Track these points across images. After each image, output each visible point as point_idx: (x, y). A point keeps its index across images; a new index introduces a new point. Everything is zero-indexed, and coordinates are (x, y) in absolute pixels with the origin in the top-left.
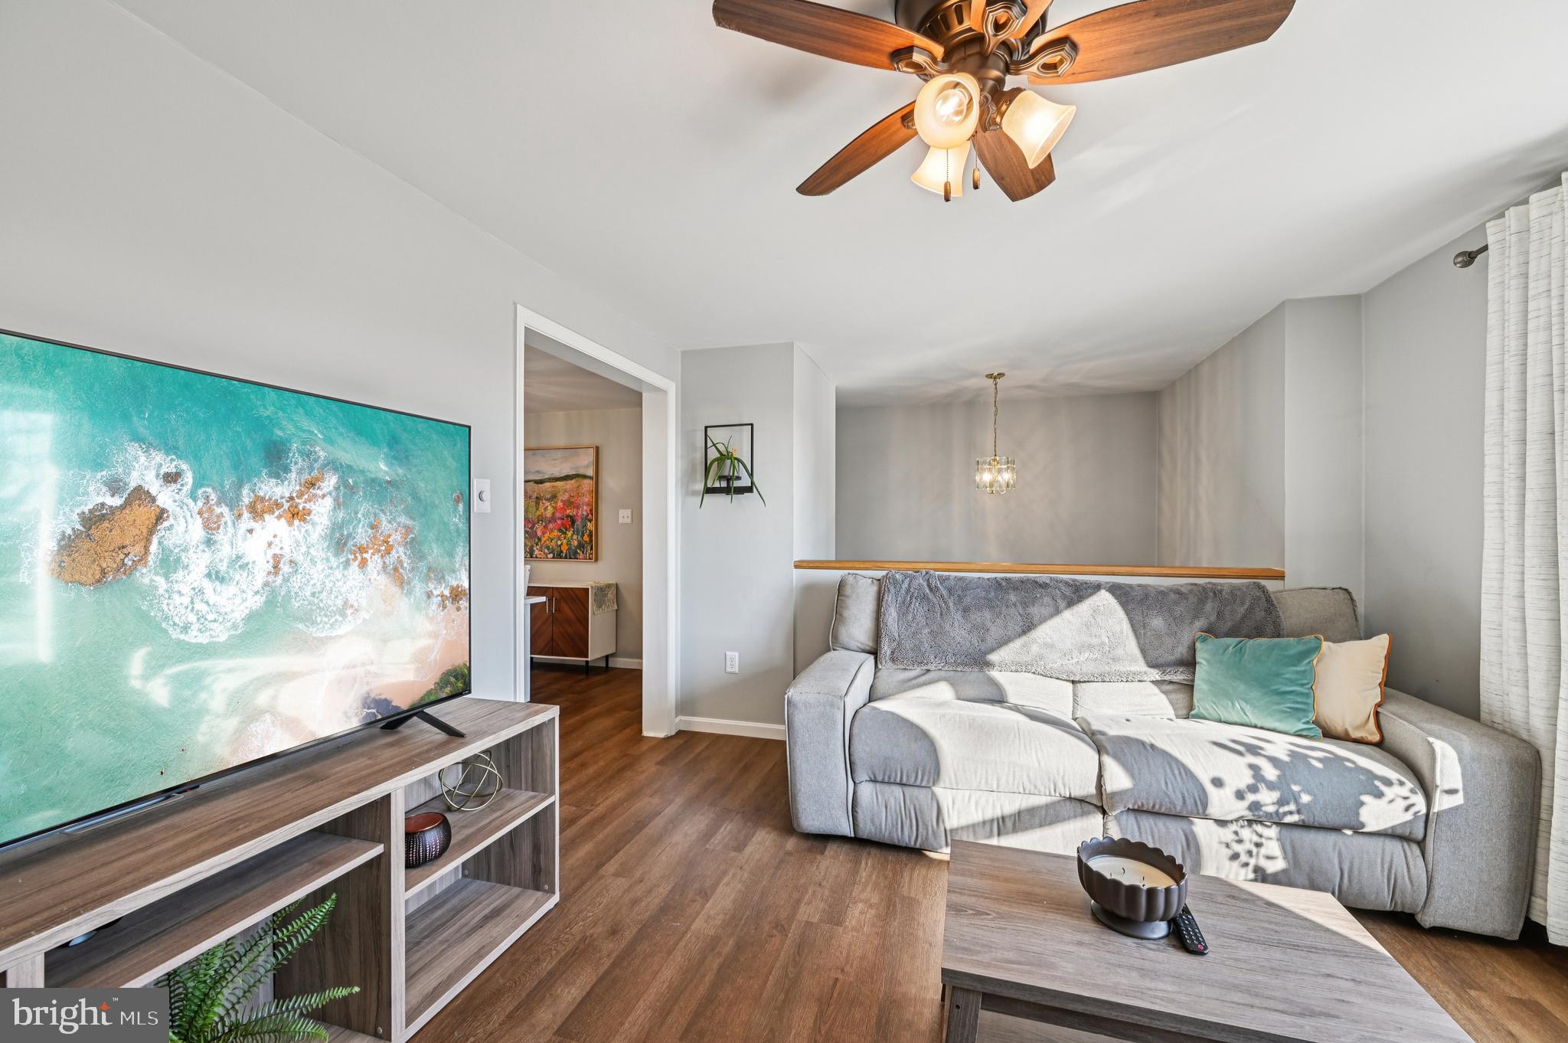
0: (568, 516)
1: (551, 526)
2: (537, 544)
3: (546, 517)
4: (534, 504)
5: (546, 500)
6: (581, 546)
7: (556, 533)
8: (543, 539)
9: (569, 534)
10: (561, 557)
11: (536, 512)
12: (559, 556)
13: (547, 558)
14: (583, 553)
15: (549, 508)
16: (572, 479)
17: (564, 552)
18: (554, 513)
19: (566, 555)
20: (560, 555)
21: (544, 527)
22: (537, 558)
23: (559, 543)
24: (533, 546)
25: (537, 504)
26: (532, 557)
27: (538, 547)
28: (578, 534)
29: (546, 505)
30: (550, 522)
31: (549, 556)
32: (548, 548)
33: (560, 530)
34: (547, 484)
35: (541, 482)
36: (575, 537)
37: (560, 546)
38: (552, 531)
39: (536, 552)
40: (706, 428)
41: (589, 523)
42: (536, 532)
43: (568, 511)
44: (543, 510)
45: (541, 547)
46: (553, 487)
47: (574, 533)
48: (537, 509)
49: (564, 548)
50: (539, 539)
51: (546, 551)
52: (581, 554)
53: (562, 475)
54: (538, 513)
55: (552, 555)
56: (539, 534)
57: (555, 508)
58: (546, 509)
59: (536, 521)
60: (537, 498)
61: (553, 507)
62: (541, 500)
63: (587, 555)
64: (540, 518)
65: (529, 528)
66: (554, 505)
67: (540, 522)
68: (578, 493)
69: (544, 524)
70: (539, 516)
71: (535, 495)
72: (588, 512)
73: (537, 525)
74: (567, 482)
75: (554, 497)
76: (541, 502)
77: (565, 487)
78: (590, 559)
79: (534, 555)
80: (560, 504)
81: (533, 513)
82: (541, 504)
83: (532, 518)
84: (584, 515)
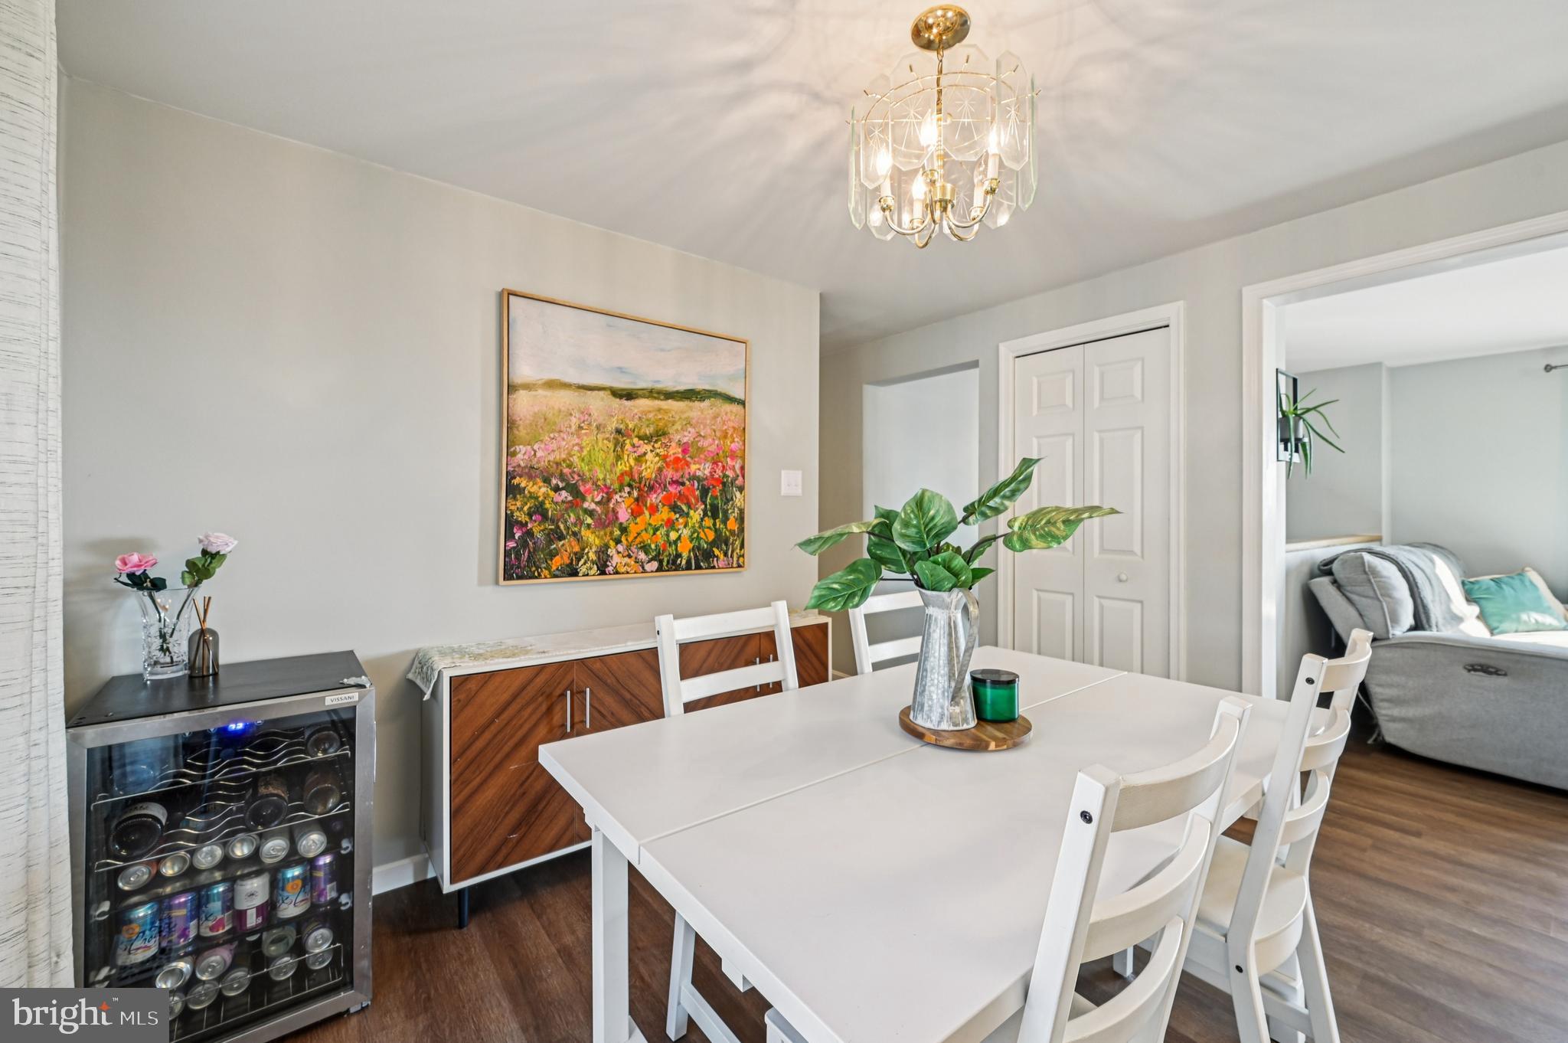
0: (693, 478)
1: (654, 498)
2: (618, 541)
3: (641, 479)
4: (611, 446)
5: (640, 438)
6: (721, 541)
7: (665, 514)
8: (633, 529)
9: (696, 516)
10: (678, 568)
11: (613, 465)
12: (669, 563)
13: (645, 571)
14: (726, 554)
15: (650, 456)
16: (702, 399)
17: (685, 555)
18: (660, 470)
19: (689, 562)
20: (674, 562)
21: (637, 500)
22: (617, 573)
23: (673, 536)
24: (607, 547)
25: (619, 445)
26: (603, 573)
27: (620, 548)
28: (715, 516)
29: (641, 450)
30: (651, 488)
31: (648, 567)
32: (645, 548)
33: (675, 508)
34: (643, 403)
35: (629, 395)
36: (708, 522)
37: (675, 542)
38: (654, 510)
39: (616, 560)
41: (738, 494)
42: (615, 512)
43: (694, 467)
44: (632, 462)
45: (628, 548)
46: (659, 410)
47: (705, 514)
48: (619, 458)
49: (685, 549)
50: (624, 530)
51: (642, 556)
52: (722, 556)
53: (682, 388)
54: (621, 467)
55: (655, 565)
56: (624, 515)
57: (664, 458)
58: (640, 459)
59: (616, 486)
60: (618, 431)
61: (657, 455)
62: (629, 437)
63: (735, 559)
64: (627, 479)
65: (597, 503)
66: (662, 452)
67: (627, 489)
68: (715, 431)
69: (635, 494)
70: (622, 475)
71: (613, 425)
72: (738, 472)
73: (617, 497)
74: (691, 404)
75: (660, 434)
76: (628, 442)
77: (686, 415)
78: (739, 566)
79: (610, 569)
80: (675, 451)
81: (608, 467)
82: (628, 446)
83: (604, 479)
84: (728, 476)
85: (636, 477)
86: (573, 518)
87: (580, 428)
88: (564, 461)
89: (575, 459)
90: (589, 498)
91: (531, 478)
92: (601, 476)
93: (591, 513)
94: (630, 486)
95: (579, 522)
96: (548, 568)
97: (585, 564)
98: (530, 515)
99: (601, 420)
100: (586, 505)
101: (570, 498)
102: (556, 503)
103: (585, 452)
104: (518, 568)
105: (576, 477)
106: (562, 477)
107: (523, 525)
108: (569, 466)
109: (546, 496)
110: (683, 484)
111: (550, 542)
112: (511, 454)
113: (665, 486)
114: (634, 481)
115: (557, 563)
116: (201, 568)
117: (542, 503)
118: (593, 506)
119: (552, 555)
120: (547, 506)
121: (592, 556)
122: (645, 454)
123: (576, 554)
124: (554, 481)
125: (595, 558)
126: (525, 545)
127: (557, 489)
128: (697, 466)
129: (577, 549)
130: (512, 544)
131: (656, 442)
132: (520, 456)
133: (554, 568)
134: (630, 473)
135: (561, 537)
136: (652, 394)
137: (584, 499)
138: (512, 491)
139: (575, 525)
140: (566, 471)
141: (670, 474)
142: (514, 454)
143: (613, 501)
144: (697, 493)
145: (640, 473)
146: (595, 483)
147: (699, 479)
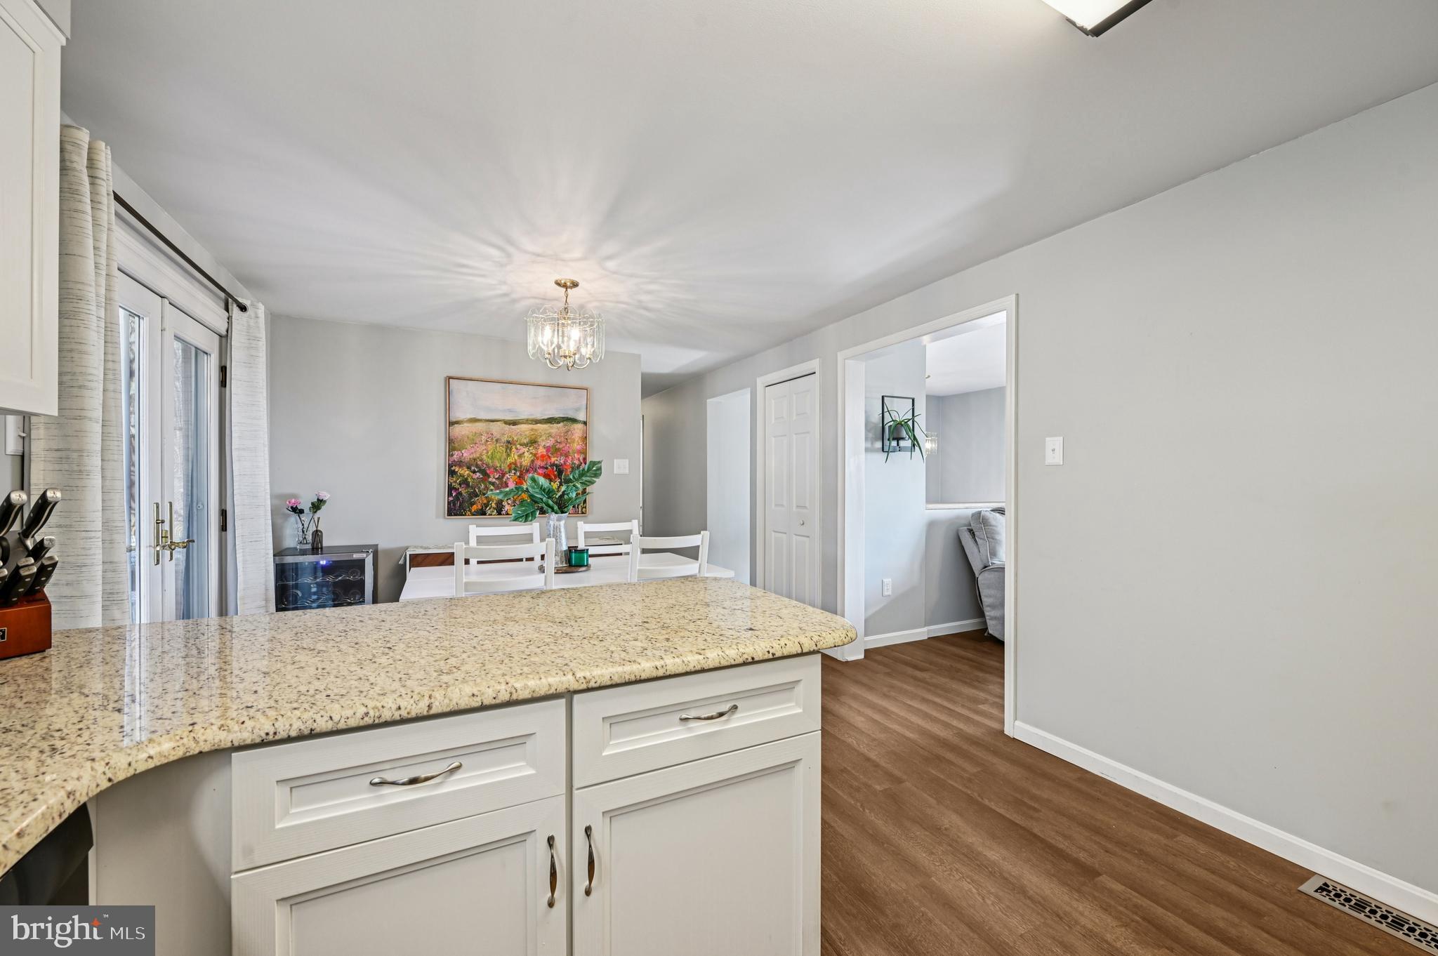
0: (553, 465)
3: (521, 466)
4: (504, 449)
5: (521, 445)
11: (506, 459)
14: (574, 506)
15: (526, 454)
16: (559, 423)
18: (533, 461)
21: (519, 477)
22: (508, 514)
25: (508, 449)
26: (500, 514)
27: (510, 502)
29: (521, 452)
30: (528, 471)
34: (524, 427)
35: (514, 423)
39: (507, 507)
40: (883, 397)
43: (553, 459)
44: (516, 457)
46: (532, 430)
48: (508, 455)
53: (546, 417)
54: (510, 460)
57: (535, 455)
58: (521, 456)
59: (507, 470)
60: (508, 442)
61: (531, 453)
62: (515, 445)
63: (580, 509)
64: (513, 466)
65: (496, 479)
66: (534, 451)
67: (513, 472)
68: (567, 439)
69: (518, 474)
70: (511, 464)
71: (505, 439)
72: (582, 461)
73: (507, 475)
74: (551, 425)
75: (533, 442)
76: (514, 447)
77: (548, 432)
78: (583, 513)
79: (504, 512)
80: (541, 451)
81: (502, 460)
82: (514, 449)
83: (500, 467)
84: (575, 464)
85: (519, 465)
86: (483, 486)
87: (487, 441)
88: (478, 458)
89: (484, 457)
90: (492, 477)
91: (460, 466)
92: (498, 465)
93: (493, 484)
94: (515, 469)
95: (486, 488)
96: (470, 511)
97: (490, 509)
98: (460, 484)
99: (498, 437)
100: (490, 480)
101: (481, 476)
102: (474, 479)
103: (490, 453)
104: (455, 510)
105: (485, 466)
106: (477, 466)
107: (456, 489)
108: (481, 460)
109: (469, 475)
110: (547, 468)
111: (471, 498)
112: (451, 455)
113: (536, 469)
114: (517, 467)
115: (474, 508)
116: (317, 505)
117: (467, 479)
118: (494, 480)
119: (472, 504)
120: (469, 480)
121: (494, 505)
122: (524, 453)
123: (485, 504)
124: (473, 468)
125: (495, 506)
126: (458, 499)
127: (474, 472)
128: (556, 459)
129: (485, 502)
130: (451, 499)
131: (530, 446)
132: (455, 456)
133: (473, 511)
134: (515, 464)
135: (477, 496)
136: (527, 421)
137: (489, 477)
138: (452, 473)
139: (484, 489)
140: (479, 463)
141: (539, 463)
142: (452, 455)
143: (505, 478)
144: (556, 473)
145: (521, 463)
146: (495, 469)
147: (557, 466)
